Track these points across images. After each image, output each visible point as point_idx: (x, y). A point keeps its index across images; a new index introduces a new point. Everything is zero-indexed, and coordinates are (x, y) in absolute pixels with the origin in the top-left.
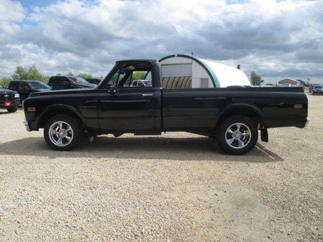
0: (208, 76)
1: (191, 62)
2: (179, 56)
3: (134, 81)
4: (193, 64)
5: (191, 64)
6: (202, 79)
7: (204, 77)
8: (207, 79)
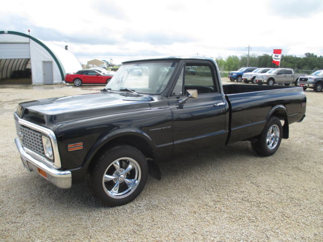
0: (52, 59)
4: (30, 44)
5: (29, 43)
6: (44, 62)
7: (47, 60)
8: (51, 62)
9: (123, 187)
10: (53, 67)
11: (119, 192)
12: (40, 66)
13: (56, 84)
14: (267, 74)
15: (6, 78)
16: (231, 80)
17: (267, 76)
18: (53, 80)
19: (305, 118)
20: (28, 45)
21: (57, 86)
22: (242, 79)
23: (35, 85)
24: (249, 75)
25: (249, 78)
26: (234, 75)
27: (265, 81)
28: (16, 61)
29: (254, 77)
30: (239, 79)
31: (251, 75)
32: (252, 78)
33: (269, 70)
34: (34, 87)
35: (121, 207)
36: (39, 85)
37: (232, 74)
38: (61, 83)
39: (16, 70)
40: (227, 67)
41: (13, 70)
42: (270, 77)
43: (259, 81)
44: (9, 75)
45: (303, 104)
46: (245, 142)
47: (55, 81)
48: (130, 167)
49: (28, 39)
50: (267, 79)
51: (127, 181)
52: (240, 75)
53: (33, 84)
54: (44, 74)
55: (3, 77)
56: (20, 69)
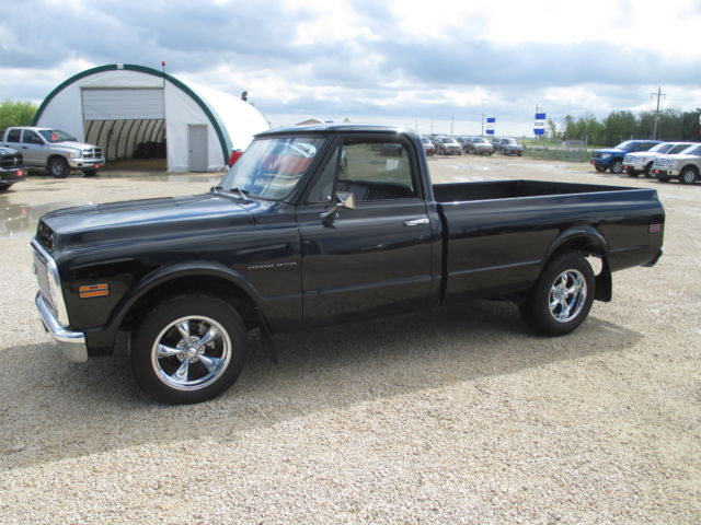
0: (206, 120)
1: (161, 85)
2: (127, 67)
3: (9, 129)
4: (165, 89)
5: (162, 89)
6: (191, 127)
7: (196, 122)
8: (204, 127)
9: (197, 370)
10: (209, 138)
11: (190, 379)
12: (184, 134)
13: (211, 172)
14: (682, 156)
15: (125, 158)
16: (597, 168)
17: (680, 161)
18: (207, 164)
19: (661, 259)
20: (160, 91)
21: (214, 175)
22: (623, 168)
23: (173, 173)
24: (639, 158)
25: (639, 166)
26: (605, 157)
27: (676, 173)
28: (137, 124)
29: (651, 163)
30: (617, 168)
31: (645, 159)
32: (645, 164)
33: (687, 146)
34: (171, 177)
35: (189, 407)
36: (179, 174)
37: (600, 154)
38: (223, 170)
39: (145, 141)
40: (605, 138)
41: (139, 141)
42: (687, 163)
43: (660, 171)
44: (130, 151)
45: (654, 228)
46: (497, 303)
47: (211, 166)
48: (212, 333)
49: (162, 79)
50: (681, 167)
51: (207, 360)
52: (618, 158)
53: (169, 171)
54: (191, 152)
55: (120, 155)
56: (153, 140)
